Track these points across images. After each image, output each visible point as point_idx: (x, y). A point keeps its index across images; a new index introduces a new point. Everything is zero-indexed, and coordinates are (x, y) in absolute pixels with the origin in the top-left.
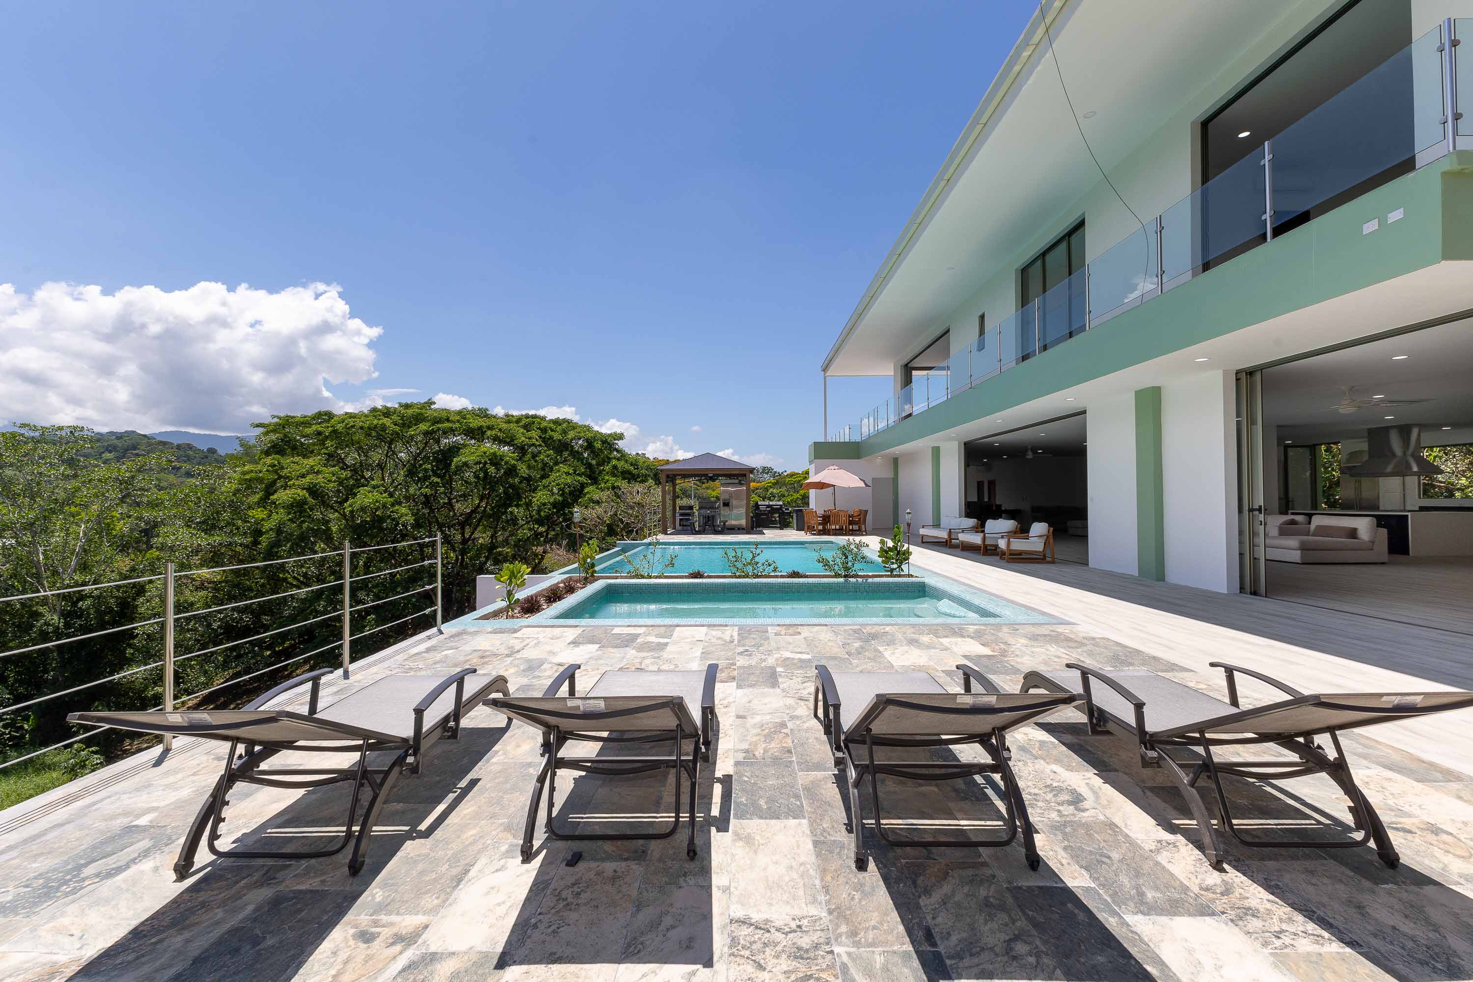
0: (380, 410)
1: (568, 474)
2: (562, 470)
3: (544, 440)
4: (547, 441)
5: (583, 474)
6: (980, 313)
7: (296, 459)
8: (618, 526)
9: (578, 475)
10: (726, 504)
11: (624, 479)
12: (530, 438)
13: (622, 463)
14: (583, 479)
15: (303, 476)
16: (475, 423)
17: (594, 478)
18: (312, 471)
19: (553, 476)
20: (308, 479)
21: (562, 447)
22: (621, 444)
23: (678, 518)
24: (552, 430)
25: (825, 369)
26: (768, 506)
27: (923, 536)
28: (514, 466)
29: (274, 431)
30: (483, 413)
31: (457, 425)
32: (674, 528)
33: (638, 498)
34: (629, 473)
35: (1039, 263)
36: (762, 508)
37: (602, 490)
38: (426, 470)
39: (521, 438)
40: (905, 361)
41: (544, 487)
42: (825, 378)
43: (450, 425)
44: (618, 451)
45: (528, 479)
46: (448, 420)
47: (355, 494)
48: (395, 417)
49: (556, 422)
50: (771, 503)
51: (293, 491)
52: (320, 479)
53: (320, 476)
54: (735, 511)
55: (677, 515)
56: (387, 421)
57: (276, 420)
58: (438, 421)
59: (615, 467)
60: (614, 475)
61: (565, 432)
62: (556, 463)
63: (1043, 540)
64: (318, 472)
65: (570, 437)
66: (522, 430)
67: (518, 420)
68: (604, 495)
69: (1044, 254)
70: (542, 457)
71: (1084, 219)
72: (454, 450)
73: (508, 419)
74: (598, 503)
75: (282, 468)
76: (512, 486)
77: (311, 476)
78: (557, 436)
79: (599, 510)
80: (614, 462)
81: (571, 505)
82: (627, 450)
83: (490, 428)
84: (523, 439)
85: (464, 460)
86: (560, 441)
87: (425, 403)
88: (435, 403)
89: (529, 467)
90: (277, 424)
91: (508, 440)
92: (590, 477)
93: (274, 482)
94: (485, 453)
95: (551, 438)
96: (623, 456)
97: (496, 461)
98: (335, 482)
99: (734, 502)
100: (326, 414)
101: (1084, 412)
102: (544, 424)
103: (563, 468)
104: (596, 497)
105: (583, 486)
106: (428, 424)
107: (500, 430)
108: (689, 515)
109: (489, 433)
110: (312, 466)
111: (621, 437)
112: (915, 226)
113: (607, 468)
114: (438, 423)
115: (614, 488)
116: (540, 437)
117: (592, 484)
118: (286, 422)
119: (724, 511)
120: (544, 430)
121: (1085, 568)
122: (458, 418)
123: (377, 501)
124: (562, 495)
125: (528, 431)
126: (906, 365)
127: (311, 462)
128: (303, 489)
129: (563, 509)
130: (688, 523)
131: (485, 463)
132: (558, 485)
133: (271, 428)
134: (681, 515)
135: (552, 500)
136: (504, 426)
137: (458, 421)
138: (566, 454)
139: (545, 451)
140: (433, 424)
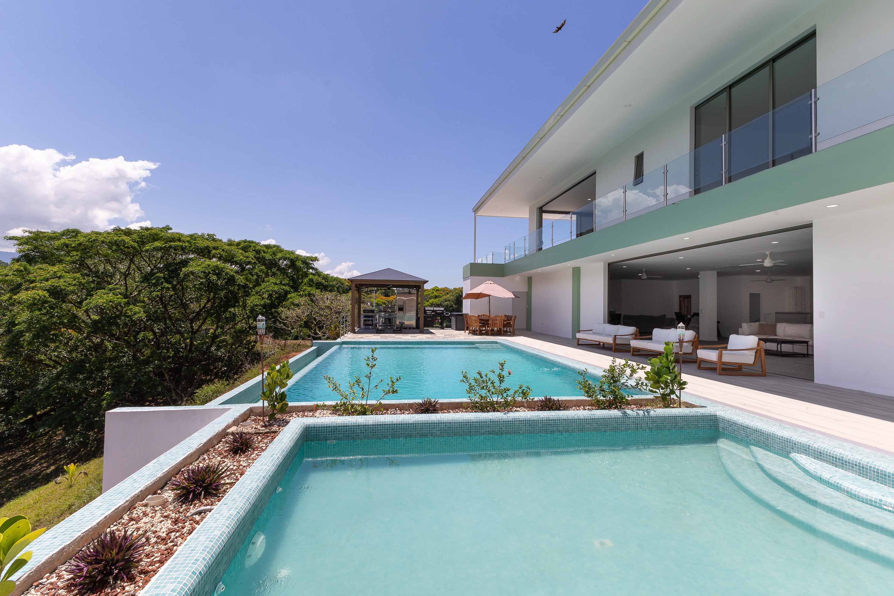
0: (122, 231)
1: (276, 284)
2: (271, 281)
3: (258, 259)
4: (261, 260)
5: (287, 284)
6: (638, 153)
7: (44, 266)
8: (312, 323)
9: (284, 285)
10: (401, 309)
11: (317, 288)
12: (247, 257)
13: (317, 277)
14: (287, 288)
15: (47, 280)
16: (202, 244)
17: (295, 288)
18: (55, 276)
19: (263, 285)
20: (50, 283)
21: (272, 265)
22: (316, 265)
23: (362, 320)
24: (264, 252)
25: (476, 210)
26: (433, 311)
27: (579, 339)
28: (233, 276)
29: (26, 243)
30: (211, 238)
31: (187, 244)
32: (359, 327)
33: (328, 303)
34: (322, 284)
35: (725, 95)
36: (429, 313)
37: (301, 296)
38: (159, 278)
39: (240, 255)
40: (541, 204)
41: (257, 293)
42: (475, 217)
43: (181, 244)
44: (313, 268)
45: (245, 287)
46: (179, 240)
47: (92, 295)
48: (135, 236)
49: (268, 247)
50: (435, 309)
51: (34, 291)
52: (61, 283)
53: (62, 280)
54: (408, 314)
55: (362, 316)
56: (126, 239)
57: (27, 234)
58: (173, 240)
59: (311, 280)
60: (311, 286)
61: (274, 254)
62: (267, 275)
63: (753, 353)
64: (59, 278)
65: (278, 257)
66: (241, 251)
67: (238, 244)
68: (302, 300)
69: (731, 87)
70: (256, 271)
71: (815, 30)
72: (185, 263)
73: (230, 243)
74: (298, 305)
75: (29, 273)
76: (232, 292)
77: (53, 280)
78: (268, 257)
79: (299, 311)
80: (311, 277)
81: (276, 307)
82: (320, 269)
83: (215, 248)
84: (242, 257)
85: (191, 270)
86: (270, 260)
87: (163, 228)
88: (171, 229)
89: (247, 279)
90: (28, 238)
91: (230, 259)
92: (292, 287)
93: (20, 285)
94: (209, 266)
95: (264, 258)
96: (318, 273)
97: (218, 272)
98: (74, 285)
99: (407, 307)
100: (73, 232)
101: (810, 226)
102: (258, 248)
103: (272, 280)
104: (296, 301)
105: (287, 293)
106: (162, 242)
107: (223, 250)
108: (372, 317)
109: (214, 252)
110: (55, 272)
111: (316, 259)
112: (625, 44)
113: (306, 280)
114: (170, 242)
115: (310, 295)
116: (255, 257)
117: (294, 292)
118: (37, 237)
119: (399, 314)
120: (258, 252)
121: (810, 383)
122: (189, 239)
123: (110, 302)
124: (271, 299)
125: (246, 252)
126: (541, 208)
127: (55, 269)
128: (44, 290)
129: (271, 310)
130: (370, 323)
131: (209, 273)
132: (268, 291)
133: (22, 241)
134: (365, 317)
135: (262, 303)
136: (227, 247)
137: (188, 241)
138: (274, 270)
139: (259, 267)
140: (166, 243)
